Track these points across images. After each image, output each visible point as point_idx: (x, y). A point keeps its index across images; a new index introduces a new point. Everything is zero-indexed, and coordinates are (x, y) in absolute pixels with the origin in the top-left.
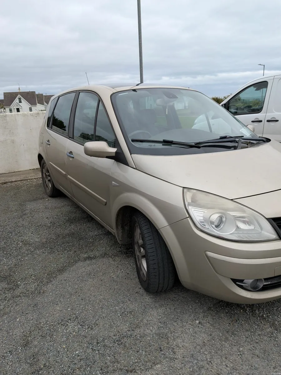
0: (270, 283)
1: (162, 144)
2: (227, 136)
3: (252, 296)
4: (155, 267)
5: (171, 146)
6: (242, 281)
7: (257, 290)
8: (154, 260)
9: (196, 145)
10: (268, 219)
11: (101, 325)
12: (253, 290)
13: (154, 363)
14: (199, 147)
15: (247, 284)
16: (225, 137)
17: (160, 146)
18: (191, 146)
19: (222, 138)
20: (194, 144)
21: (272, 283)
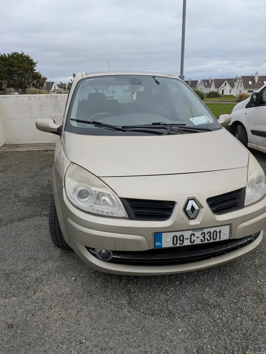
0: (120, 257)
1: (94, 125)
2: (160, 123)
3: (100, 265)
4: (52, 226)
5: (102, 128)
6: (93, 249)
7: (107, 260)
8: (51, 220)
9: (122, 129)
10: (120, 198)
11: (8, 261)
12: (101, 259)
13: (13, 295)
14: (125, 131)
15: (96, 252)
16: (159, 124)
17: (92, 126)
18: (118, 130)
19: (154, 124)
20: (121, 127)
21: (122, 258)
